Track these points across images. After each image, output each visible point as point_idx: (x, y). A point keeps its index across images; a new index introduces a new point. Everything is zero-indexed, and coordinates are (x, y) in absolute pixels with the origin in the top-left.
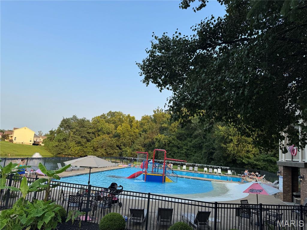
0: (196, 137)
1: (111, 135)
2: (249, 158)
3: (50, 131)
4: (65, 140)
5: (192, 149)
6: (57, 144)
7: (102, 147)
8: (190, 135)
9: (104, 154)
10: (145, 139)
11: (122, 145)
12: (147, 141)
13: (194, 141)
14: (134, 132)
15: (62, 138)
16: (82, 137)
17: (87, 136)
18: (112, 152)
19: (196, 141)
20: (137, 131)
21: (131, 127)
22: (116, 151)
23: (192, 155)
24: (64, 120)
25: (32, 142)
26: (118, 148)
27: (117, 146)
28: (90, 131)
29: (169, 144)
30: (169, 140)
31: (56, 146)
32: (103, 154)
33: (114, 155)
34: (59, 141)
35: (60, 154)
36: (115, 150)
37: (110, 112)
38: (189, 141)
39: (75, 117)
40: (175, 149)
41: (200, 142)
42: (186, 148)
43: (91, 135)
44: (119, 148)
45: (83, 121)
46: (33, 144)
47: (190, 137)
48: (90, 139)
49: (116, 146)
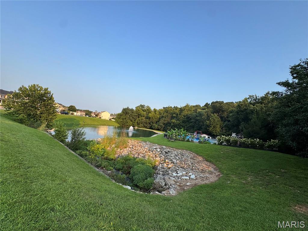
0: (191, 122)
1: (145, 117)
2: (217, 133)
8: (188, 121)
10: (164, 121)
12: (165, 122)
13: (191, 124)
14: (157, 117)
20: (158, 116)
24: (123, 109)
25: (109, 119)
28: (135, 115)
35: (123, 125)
37: (141, 105)
38: (188, 124)
39: (128, 108)
41: (193, 124)
45: (132, 109)
47: (188, 122)
49: (148, 123)
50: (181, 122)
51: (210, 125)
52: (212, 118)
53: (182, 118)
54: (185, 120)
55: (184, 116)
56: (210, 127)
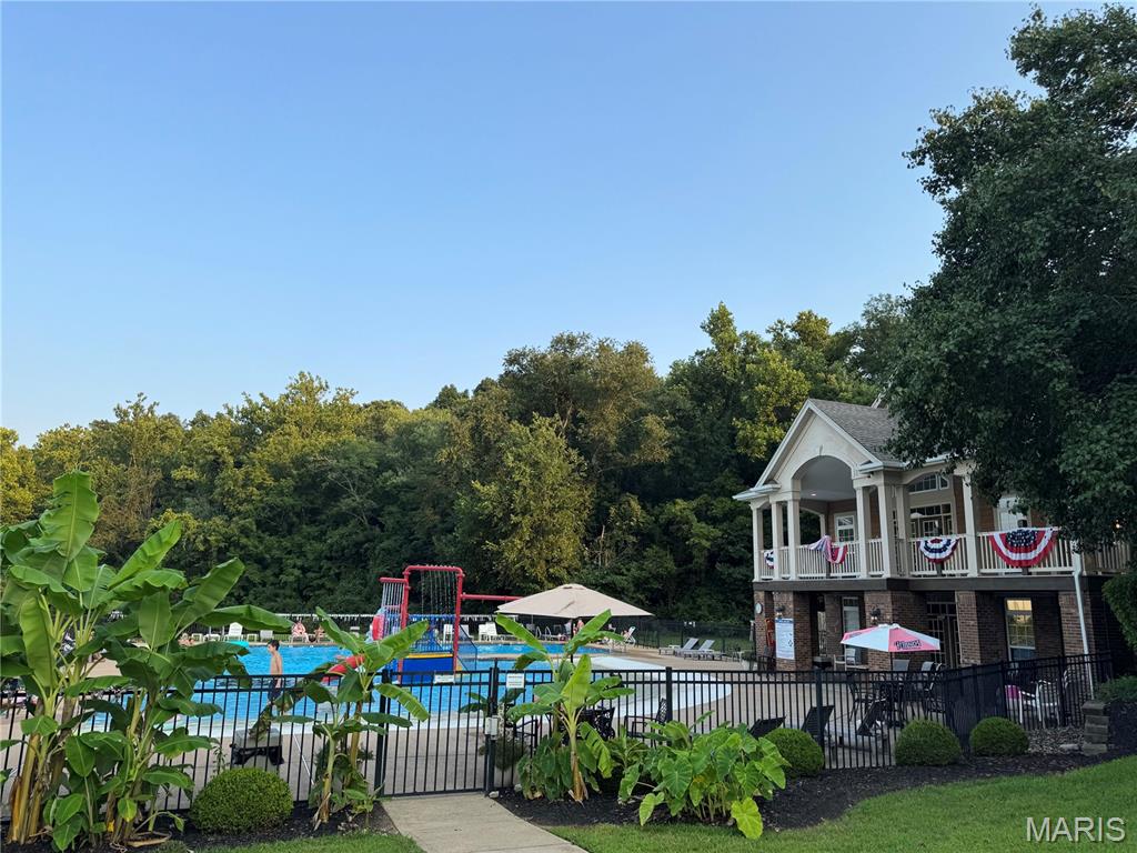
0: (342, 519)
5: (325, 564)
8: (313, 515)
19: (342, 536)
23: (323, 587)
30: (223, 536)
38: (308, 537)
41: (361, 537)
50: (244, 531)
51: (506, 518)
52: (518, 457)
53: (259, 487)
54: (289, 501)
55: (278, 472)
56: (505, 536)
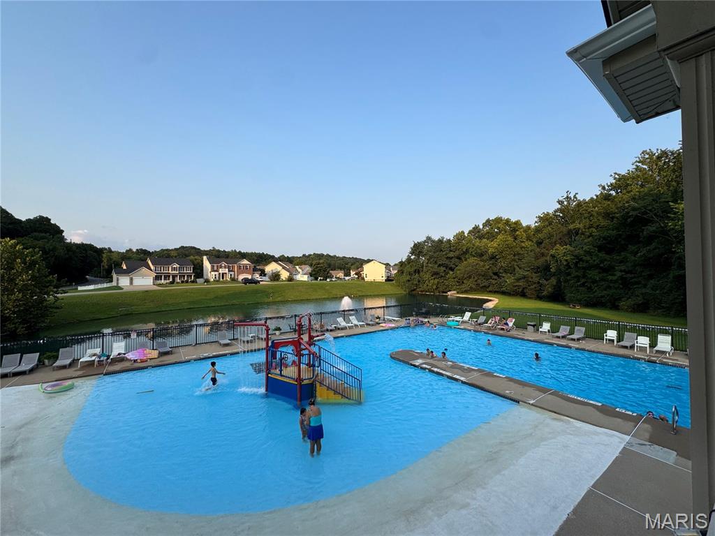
1: (485, 258)
3: (400, 262)
4: (417, 271)
5: (639, 269)
6: (408, 278)
7: (470, 277)
9: (474, 286)
11: (501, 271)
14: (522, 248)
15: (413, 269)
16: (440, 266)
17: (447, 262)
18: (486, 283)
19: (649, 251)
20: (527, 244)
21: (515, 239)
22: (494, 282)
23: (638, 283)
24: (415, 245)
25: (384, 278)
26: (495, 277)
27: (495, 274)
28: (451, 255)
29: (576, 264)
30: (576, 256)
31: (409, 281)
32: (471, 288)
33: (490, 289)
34: (410, 274)
35: (414, 290)
36: (491, 280)
37: (488, 220)
39: (429, 238)
40: (594, 274)
42: (623, 268)
43: (453, 260)
44: (499, 276)
45: (440, 241)
46: (386, 280)
48: (453, 266)
49: (492, 275)
53: (597, 227)
